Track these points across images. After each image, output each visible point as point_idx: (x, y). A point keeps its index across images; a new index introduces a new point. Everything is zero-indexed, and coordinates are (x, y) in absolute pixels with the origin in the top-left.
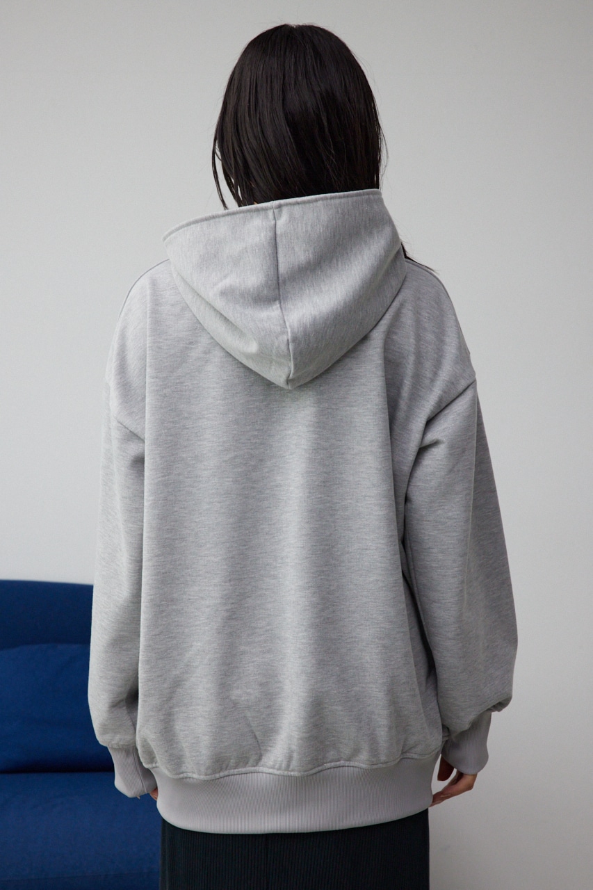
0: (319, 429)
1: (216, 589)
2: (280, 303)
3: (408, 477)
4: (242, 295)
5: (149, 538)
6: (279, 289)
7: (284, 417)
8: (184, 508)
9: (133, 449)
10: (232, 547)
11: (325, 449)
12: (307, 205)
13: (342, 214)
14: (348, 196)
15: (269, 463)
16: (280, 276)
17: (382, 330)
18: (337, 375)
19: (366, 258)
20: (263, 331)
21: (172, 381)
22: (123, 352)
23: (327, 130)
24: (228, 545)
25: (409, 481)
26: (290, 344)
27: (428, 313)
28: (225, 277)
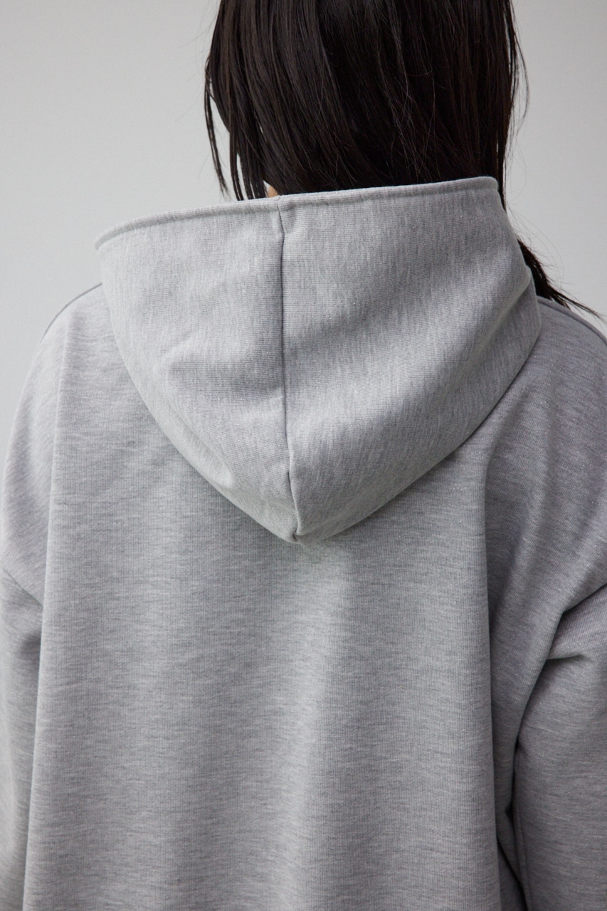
0: (353, 622)
1: (153, 893)
2: (285, 392)
3: (522, 713)
4: (213, 375)
5: (39, 791)
6: (283, 365)
7: (294, 588)
8: (106, 742)
9: (25, 623)
10: (186, 821)
11: (362, 658)
12: (343, 207)
13: (411, 226)
14: (423, 193)
15: (263, 670)
16: (286, 341)
17: (483, 447)
18: (393, 522)
19: (455, 312)
20: (242, 451)
21: (94, 512)
22: (25, 443)
23: (400, 55)
24: (179, 816)
25: (524, 718)
26: (292, 481)
27: (577, 410)
28: (185, 336)
